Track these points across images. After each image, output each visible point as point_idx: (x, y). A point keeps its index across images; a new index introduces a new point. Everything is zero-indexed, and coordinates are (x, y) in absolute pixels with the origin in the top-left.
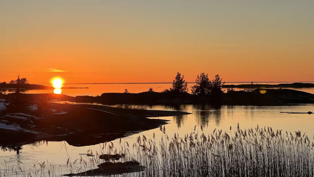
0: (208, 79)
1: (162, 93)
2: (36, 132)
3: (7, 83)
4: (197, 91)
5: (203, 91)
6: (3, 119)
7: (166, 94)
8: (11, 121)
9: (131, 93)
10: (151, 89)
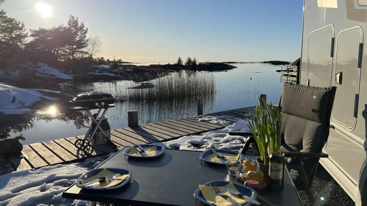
0: (191, 59)
1: (173, 65)
2: (120, 76)
3: (110, 60)
4: (187, 64)
5: (189, 64)
6: (108, 72)
7: (175, 65)
8: (111, 72)
9: (161, 64)
10: (169, 63)
